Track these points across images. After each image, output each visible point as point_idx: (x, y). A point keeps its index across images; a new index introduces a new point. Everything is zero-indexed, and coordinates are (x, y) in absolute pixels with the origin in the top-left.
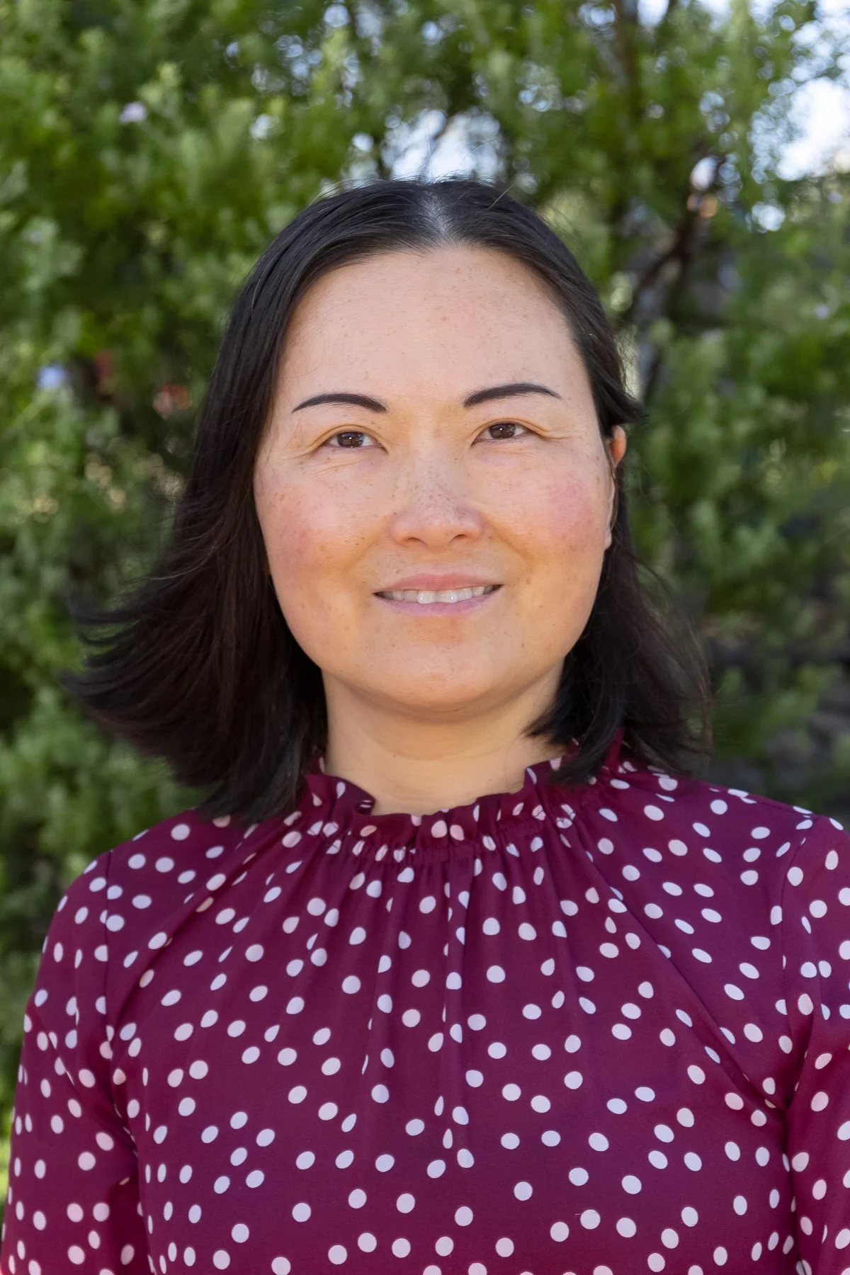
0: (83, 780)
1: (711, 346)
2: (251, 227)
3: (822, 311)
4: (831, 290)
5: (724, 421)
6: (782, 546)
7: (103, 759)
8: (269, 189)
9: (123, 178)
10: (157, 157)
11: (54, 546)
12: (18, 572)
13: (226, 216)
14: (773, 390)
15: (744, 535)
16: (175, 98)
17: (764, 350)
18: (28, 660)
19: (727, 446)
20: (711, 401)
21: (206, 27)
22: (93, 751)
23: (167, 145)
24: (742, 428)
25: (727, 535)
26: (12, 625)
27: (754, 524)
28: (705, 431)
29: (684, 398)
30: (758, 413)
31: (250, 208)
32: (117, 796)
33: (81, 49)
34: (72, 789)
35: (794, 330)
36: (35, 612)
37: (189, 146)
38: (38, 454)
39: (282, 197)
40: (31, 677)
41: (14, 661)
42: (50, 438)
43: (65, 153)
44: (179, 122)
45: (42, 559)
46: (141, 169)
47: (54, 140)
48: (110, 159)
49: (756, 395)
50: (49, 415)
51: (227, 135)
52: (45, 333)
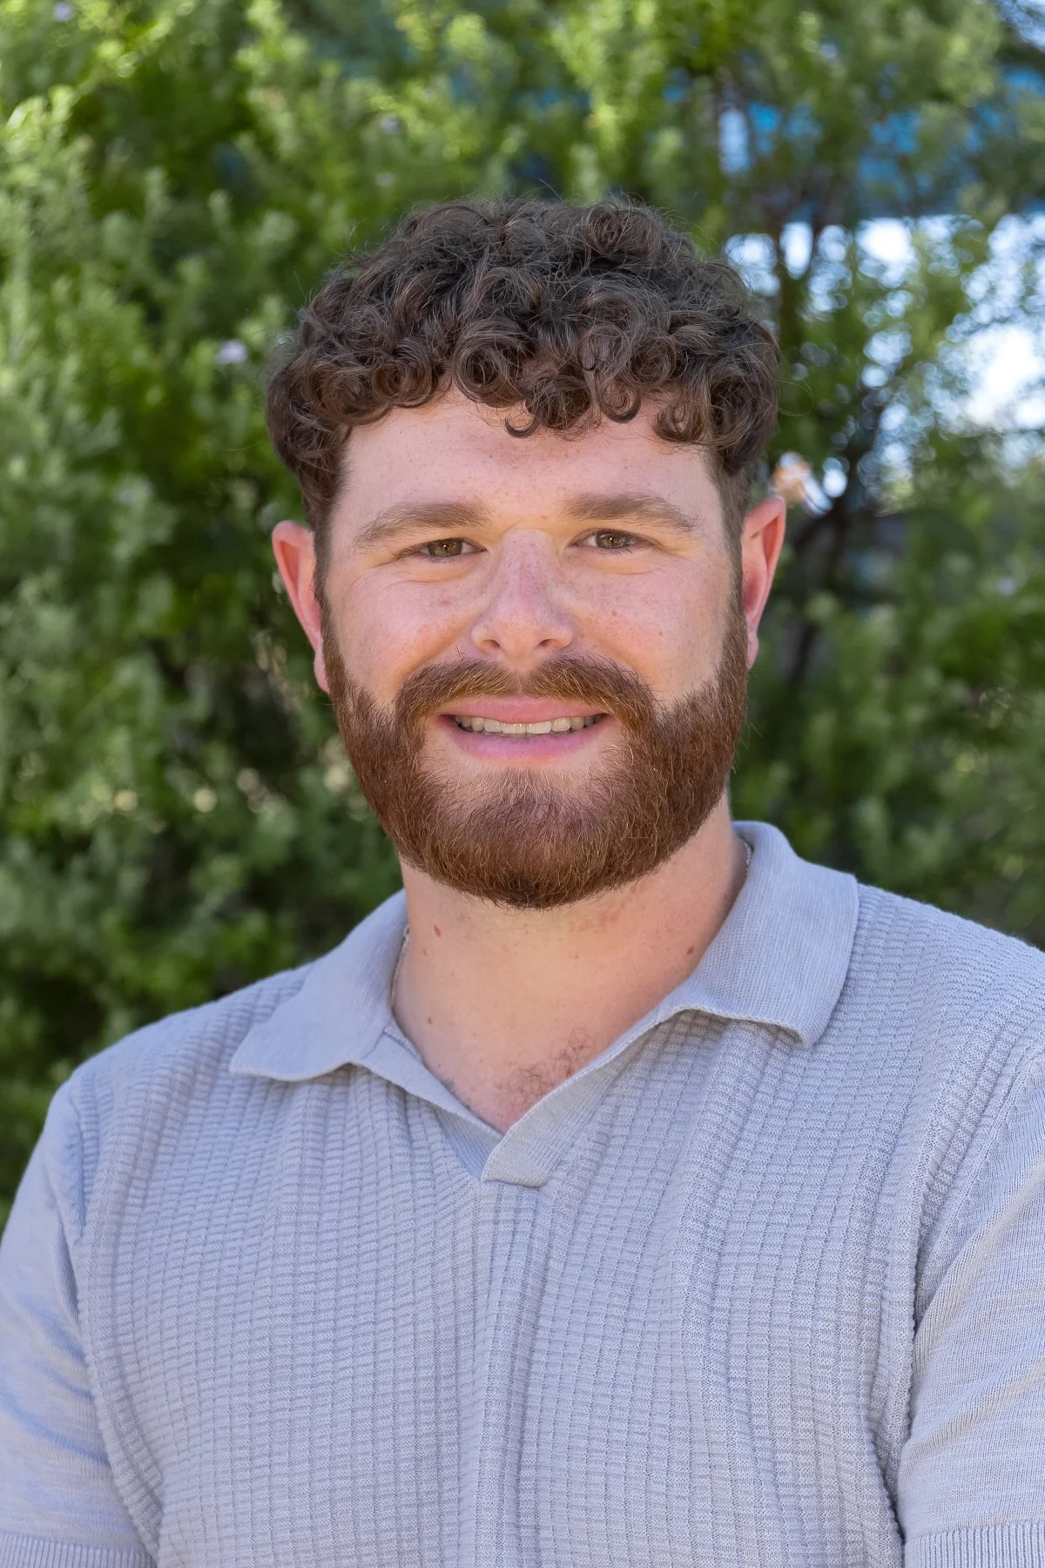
1: (881, 624)
5: (894, 706)
9: (219, 427)
11: (134, 846)
12: (92, 875)
15: (915, 836)
17: (939, 627)
18: (101, 974)
19: (897, 735)
20: (881, 684)
21: (313, 256)
24: (916, 714)
25: (896, 836)
26: (85, 935)
28: (873, 718)
29: (849, 682)
30: (933, 699)
33: (178, 280)
35: (973, 607)
36: (111, 920)
38: (119, 741)
40: (104, 994)
41: (84, 975)
42: (132, 723)
43: (154, 396)
45: (121, 860)
47: (141, 382)
48: (203, 406)
49: (930, 678)
50: (131, 696)
52: (130, 604)
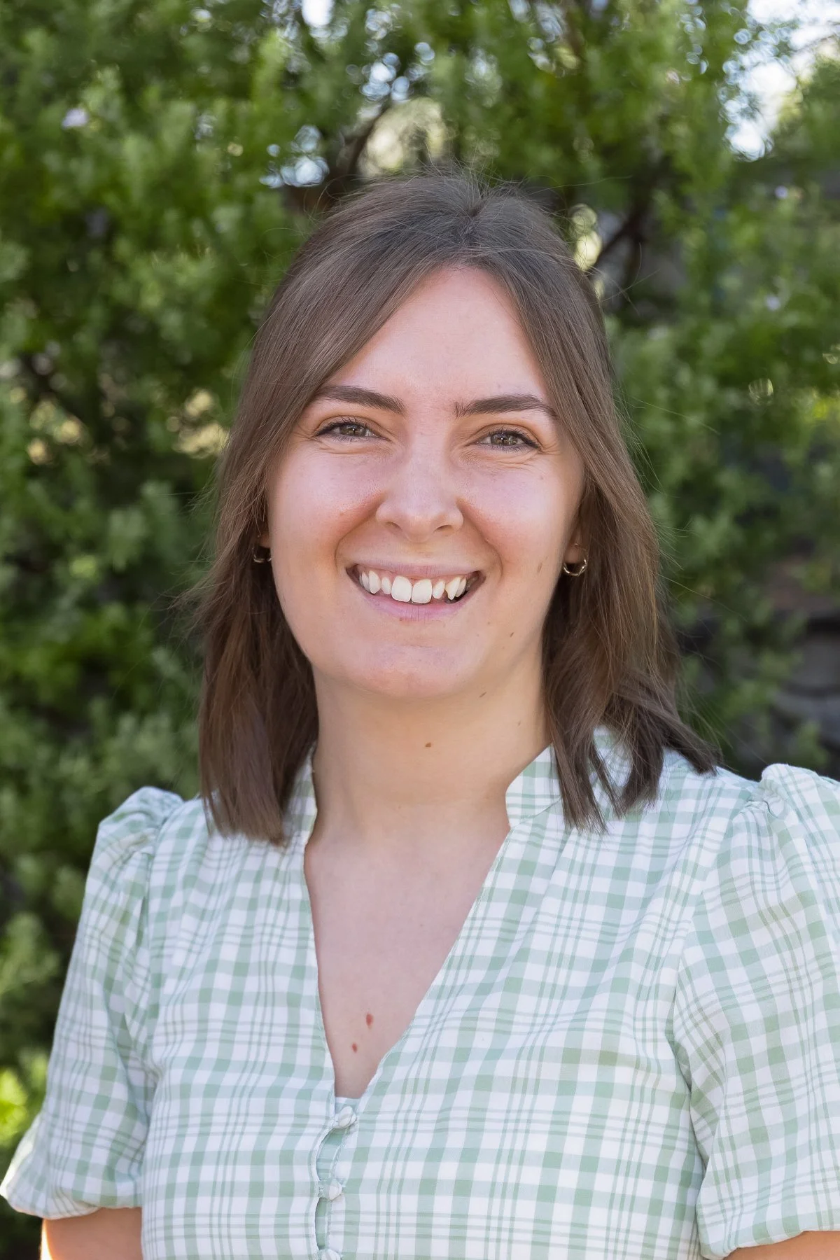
0: (34, 780)
2: (197, 228)
3: (774, 303)
4: (782, 282)
6: (738, 536)
7: (54, 762)
8: (213, 189)
10: (101, 159)
13: (172, 216)
14: (725, 381)
16: (117, 102)
22: (43, 753)
23: (109, 147)
27: (710, 515)
31: (196, 208)
32: (69, 797)
34: (23, 791)
37: (132, 149)
39: (228, 197)
44: (122, 124)
46: (85, 172)
51: (172, 137)
